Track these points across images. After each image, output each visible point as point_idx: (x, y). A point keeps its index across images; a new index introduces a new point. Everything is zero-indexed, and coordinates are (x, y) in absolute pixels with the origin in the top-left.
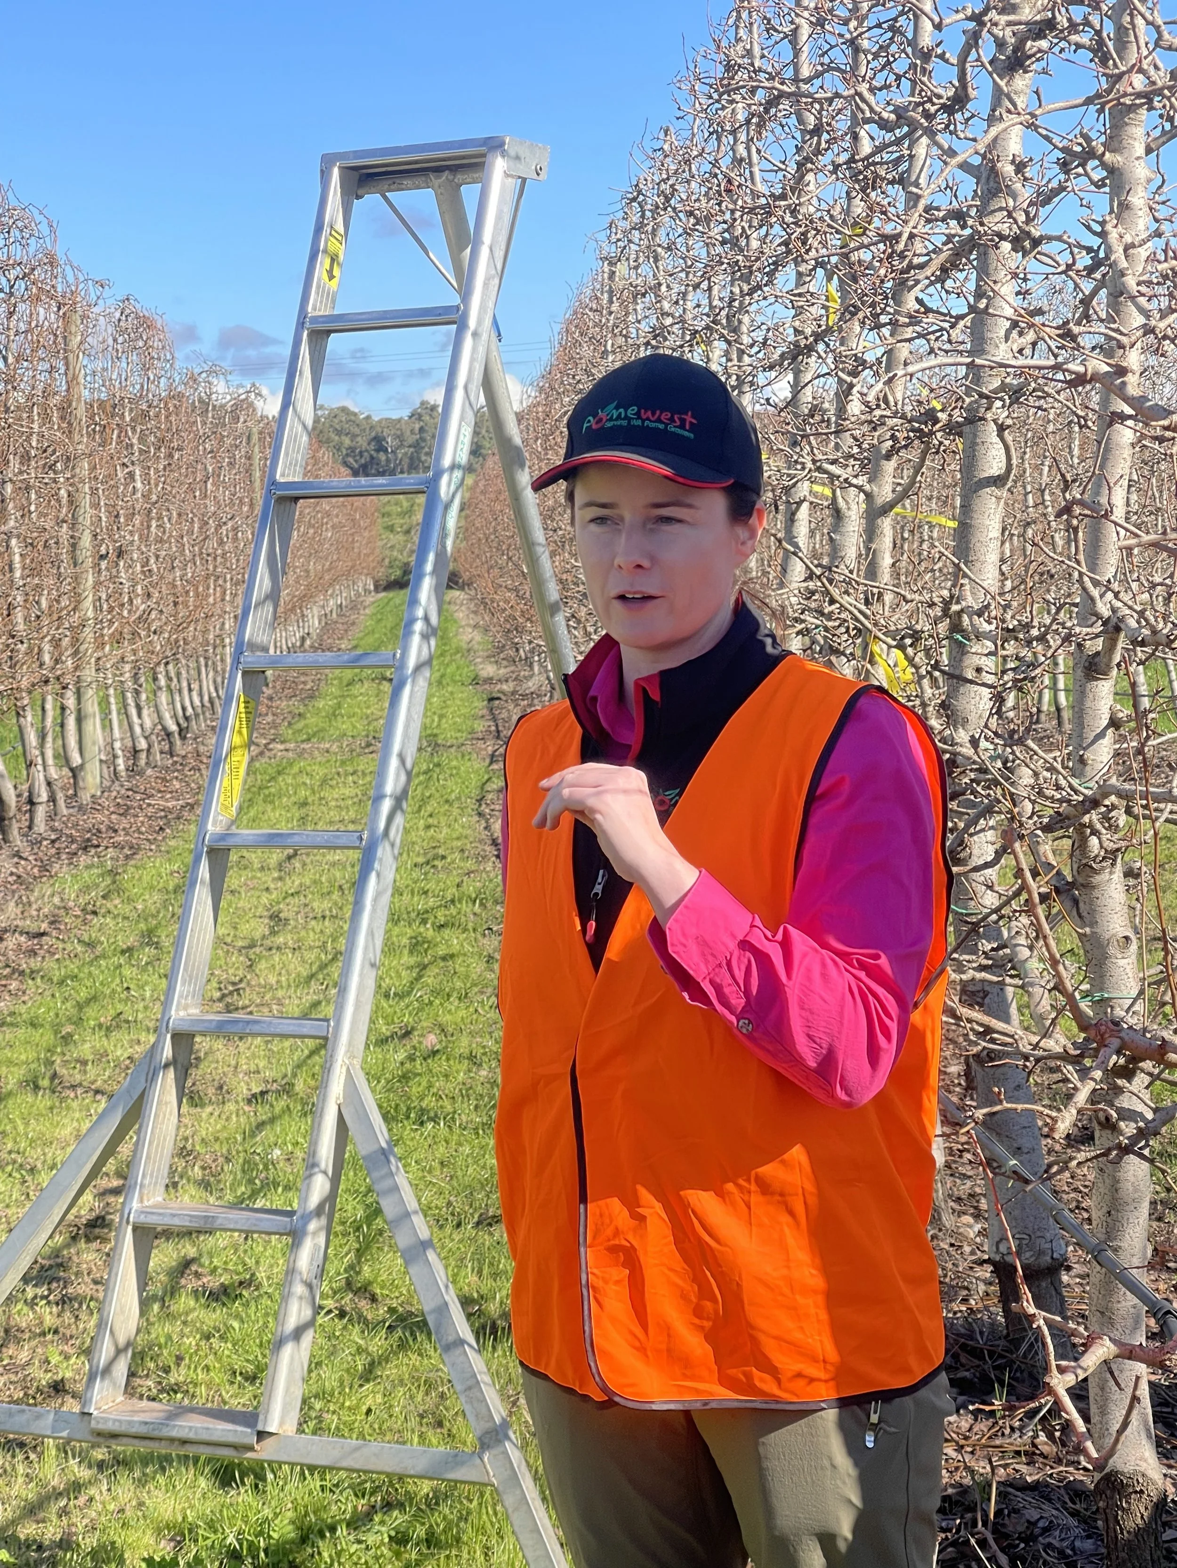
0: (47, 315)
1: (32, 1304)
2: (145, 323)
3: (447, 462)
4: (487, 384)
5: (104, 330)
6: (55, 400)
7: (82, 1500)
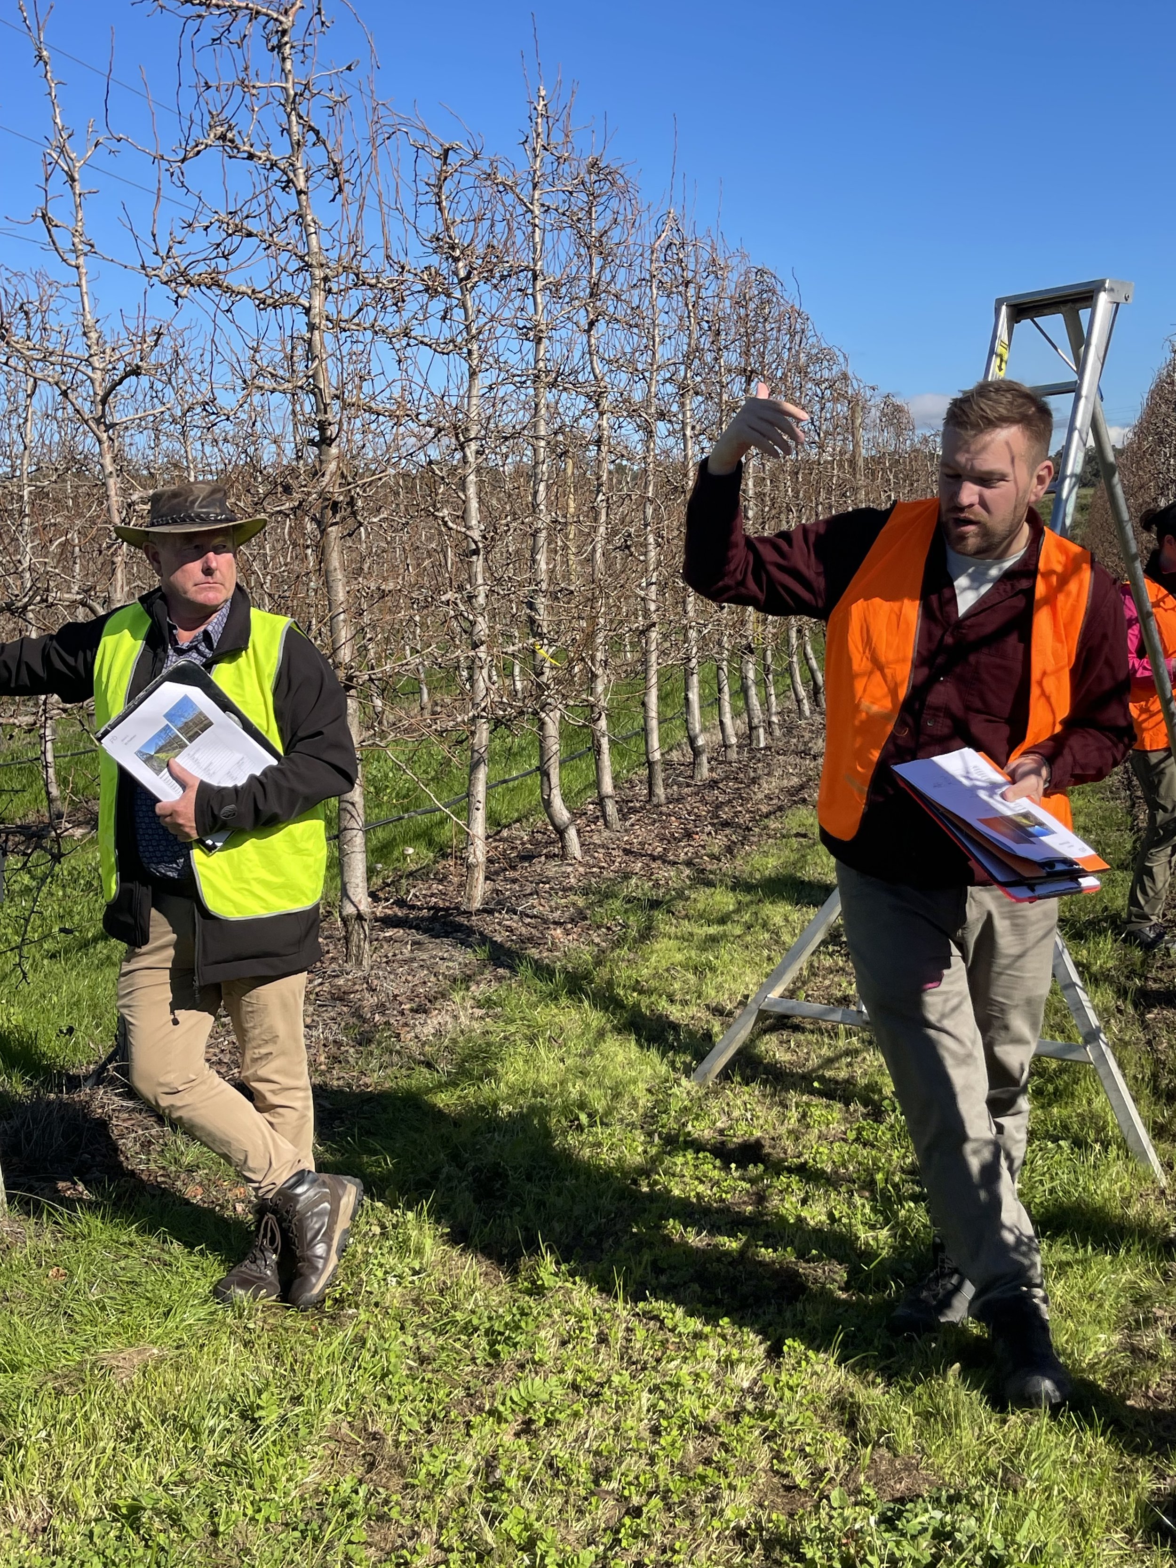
0: (842, 408)
1: (831, 955)
2: (898, 409)
3: (1069, 472)
4: (1095, 425)
5: (875, 413)
6: (847, 456)
7: (859, 1059)
